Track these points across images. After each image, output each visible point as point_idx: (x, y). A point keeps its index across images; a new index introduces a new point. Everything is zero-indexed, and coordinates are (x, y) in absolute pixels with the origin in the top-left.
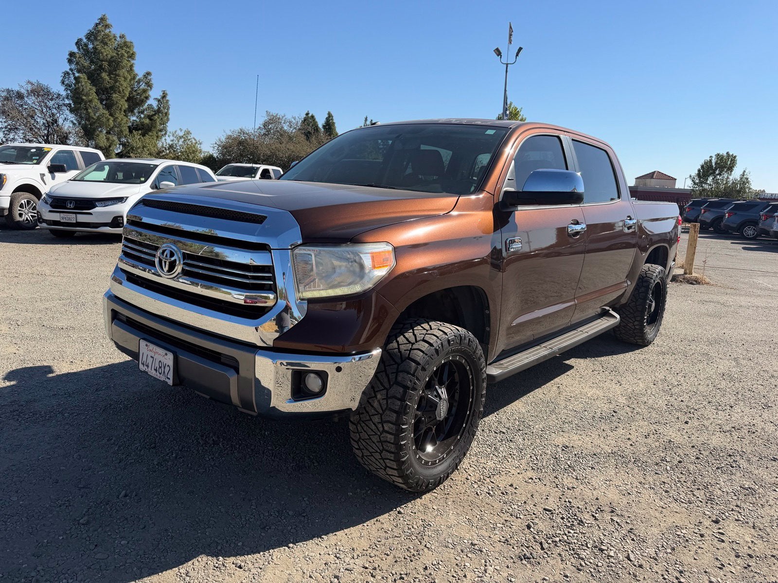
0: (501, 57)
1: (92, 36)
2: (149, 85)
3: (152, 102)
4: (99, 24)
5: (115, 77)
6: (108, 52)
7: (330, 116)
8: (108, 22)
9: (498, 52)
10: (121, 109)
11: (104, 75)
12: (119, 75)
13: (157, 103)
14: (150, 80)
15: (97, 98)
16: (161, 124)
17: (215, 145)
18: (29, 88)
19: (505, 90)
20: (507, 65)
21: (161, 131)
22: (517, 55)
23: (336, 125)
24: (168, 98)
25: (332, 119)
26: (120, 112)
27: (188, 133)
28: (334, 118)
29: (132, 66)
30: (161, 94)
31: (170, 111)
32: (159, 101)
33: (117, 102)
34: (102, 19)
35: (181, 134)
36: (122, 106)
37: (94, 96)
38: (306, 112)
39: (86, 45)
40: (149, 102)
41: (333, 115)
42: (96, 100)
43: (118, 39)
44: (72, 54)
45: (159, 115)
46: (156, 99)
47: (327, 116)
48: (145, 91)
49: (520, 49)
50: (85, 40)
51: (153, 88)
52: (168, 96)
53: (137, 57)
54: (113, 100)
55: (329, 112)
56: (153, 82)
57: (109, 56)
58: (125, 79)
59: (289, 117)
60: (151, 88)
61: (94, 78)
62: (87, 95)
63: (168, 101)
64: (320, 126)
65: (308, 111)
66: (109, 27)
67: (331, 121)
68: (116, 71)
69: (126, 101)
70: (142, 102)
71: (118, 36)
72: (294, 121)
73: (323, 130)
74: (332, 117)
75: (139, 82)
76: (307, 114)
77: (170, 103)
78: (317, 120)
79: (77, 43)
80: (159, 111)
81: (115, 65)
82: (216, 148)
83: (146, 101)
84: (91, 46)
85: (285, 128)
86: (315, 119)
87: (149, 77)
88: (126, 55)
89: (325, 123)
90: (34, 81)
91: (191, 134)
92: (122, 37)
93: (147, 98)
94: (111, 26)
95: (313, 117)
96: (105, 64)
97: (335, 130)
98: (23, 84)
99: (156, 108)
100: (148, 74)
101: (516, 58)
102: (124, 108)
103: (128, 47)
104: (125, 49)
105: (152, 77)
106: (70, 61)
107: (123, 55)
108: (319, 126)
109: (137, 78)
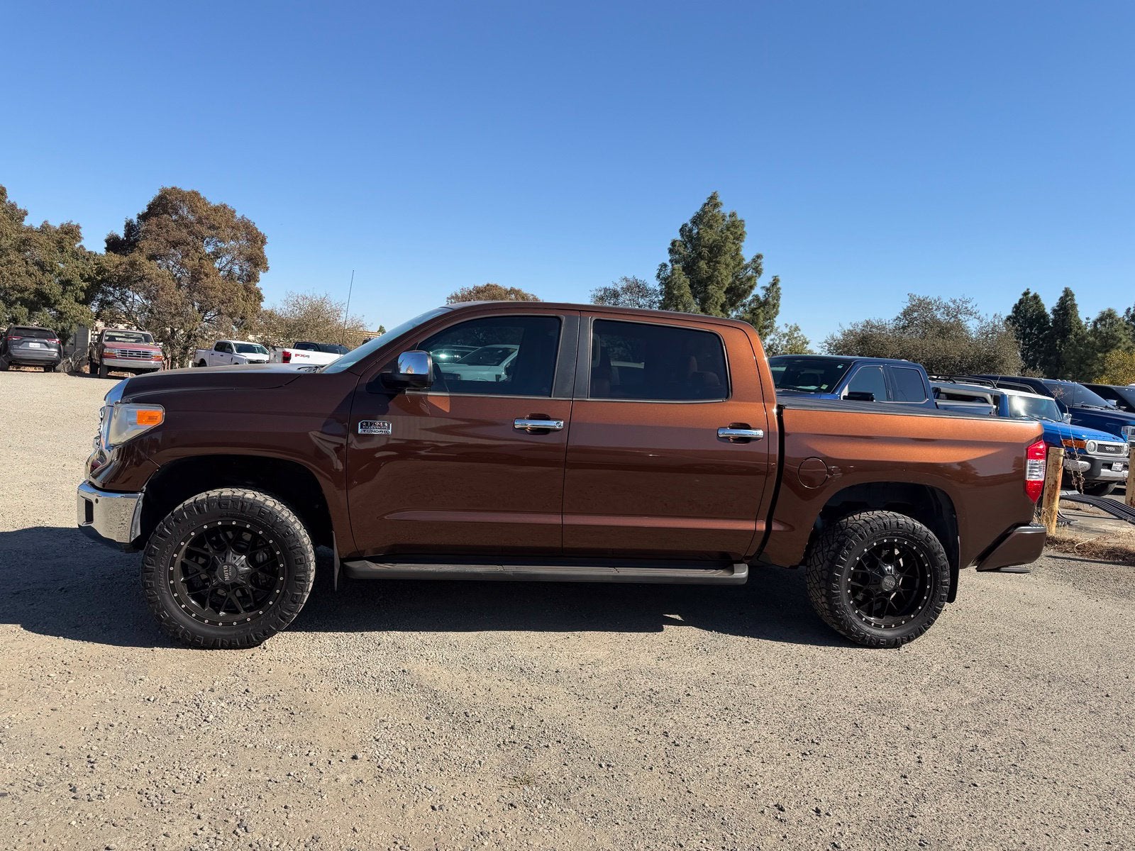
1: (697, 220)
2: (758, 271)
3: (758, 291)
4: (708, 204)
5: (714, 266)
6: (710, 236)
7: (1068, 294)
8: (719, 200)
10: (716, 303)
11: (703, 264)
12: (719, 263)
13: (764, 292)
14: (760, 264)
15: (690, 291)
16: (765, 319)
17: (825, 344)
18: (624, 284)
21: (766, 327)
23: (1078, 309)
24: (780, 285)
25: (1072, 300)
26: (716, 307)
27: (797, 329)
28: (1075, 297)
29: (738, 250)
30: (771, 280)
31: (781, 302)
32: (767, 290)
33: (712, 295)
34: (713, 198)
35: (786, 331)
36: (718, 299)
37: (687, 290)
38: (1025, 290)
39: (691, 230)
40: (755, 292)
41: (1074, 292)
42: (688, 295)
43: (728, 219)
44: (673, 243)
45: (764, 308)
46: (764, 287)
47: (1062, 295)
48: (749, 279)
50: (690, 225)
51: (762, 275)
52: (779, 283)
53: (747, 238)
54: (708, 293)
55: (1066, 288)
56: (763, 266)
57: (711, 241)
58: (727, 265)
59: (946, 300)
60: (760, 275)
61: (689, 268)
62: (680, 288)
63: (779, 288)
64: (1048, 310)
65: (1028, 290)
66: (718, 206)
67: (1069, 302)
68: (717, 257)
69: (725, 292)
70: (745, 293)
71: (728, 215)
72: (953, 306)
73: (1052, 316)
74: (1073, 295)
75: (746, 267)
76: (1026, 294)
77: (781, 291)
78: (1043, 301)
79: (681, 230)
80: (766, 303)
81: (716, 250)
82: (827, 348)
83: (750, 292)
84: (695, 231)
85: (939, 316)
86: (1039, 301)
87: (759, 261)
88: (731, 237)
89: (1058, 306)
90: (630, 277)
91: (800, 330)
92: (733, 215)
93: (752, 287)
94: (721, 204)
95: (1036, 297)
96: (705, 251)
97: (1076, 316)
98: (617, 281)
99: (762, 299)
100: (759, 257)
102: (721, 302)
103: (736, 227)
104: (735, 230)
105: (763, 260)
106: (671, 251)
107: (727, 237)
108: (1046, 311)
109: (745, 263)
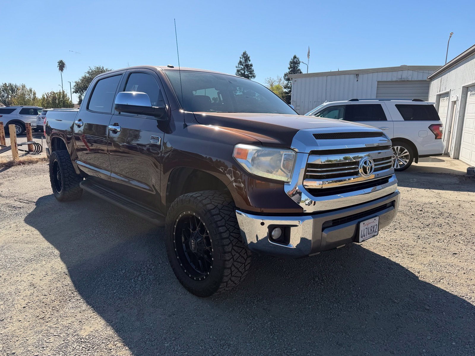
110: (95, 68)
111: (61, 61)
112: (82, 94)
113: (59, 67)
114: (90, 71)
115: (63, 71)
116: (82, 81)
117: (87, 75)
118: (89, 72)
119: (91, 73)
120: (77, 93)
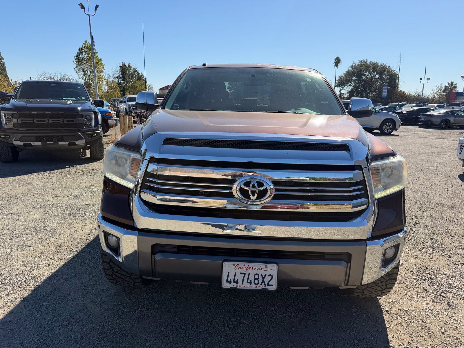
0: (84, 10)
9: (82, 7)
19: (91, 33)
20: (89, 16)
22: (96, 10)
49: (97, 6)
101: (95, 12)
110: (359, 62)
111: (338, 57)
112: (343, 87)
113: (335, 64)
114: (354, 65)
115: (338, 67)
116: (345, 75)
117: (351, 69)
118: (352, 67)
119: (354, 67)
120: (339, 87)
